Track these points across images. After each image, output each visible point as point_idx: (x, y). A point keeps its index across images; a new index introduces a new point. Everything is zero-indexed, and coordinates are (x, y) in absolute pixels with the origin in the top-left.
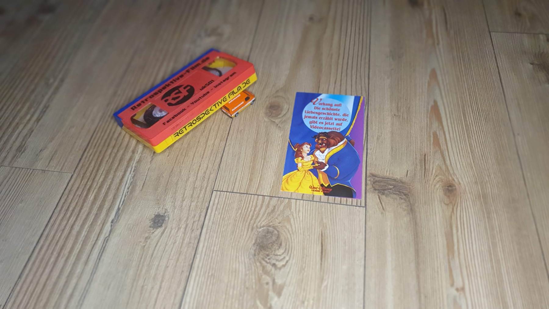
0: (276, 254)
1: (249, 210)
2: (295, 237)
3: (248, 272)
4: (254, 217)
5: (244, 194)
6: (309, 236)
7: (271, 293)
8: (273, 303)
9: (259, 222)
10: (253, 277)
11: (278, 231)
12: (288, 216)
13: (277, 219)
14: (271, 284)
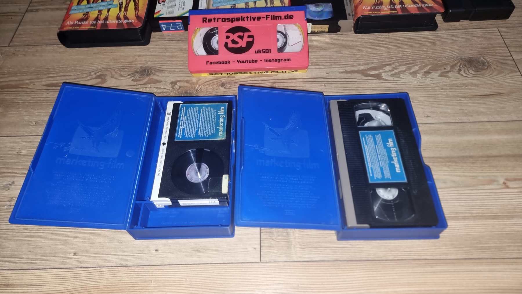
0: (469, 70)
1: (494, 50)
2: (488, 78)
3: (447, 58)
4: (490, 54)
5: (506, 45)
6: (495, 86)
7: (439, 72)
8: (433, 73)
9: (488, 57)
10: (445, 61)
11: (487, 68)
12: (504, 73)
13: (497, 66)
14: (446, 71)
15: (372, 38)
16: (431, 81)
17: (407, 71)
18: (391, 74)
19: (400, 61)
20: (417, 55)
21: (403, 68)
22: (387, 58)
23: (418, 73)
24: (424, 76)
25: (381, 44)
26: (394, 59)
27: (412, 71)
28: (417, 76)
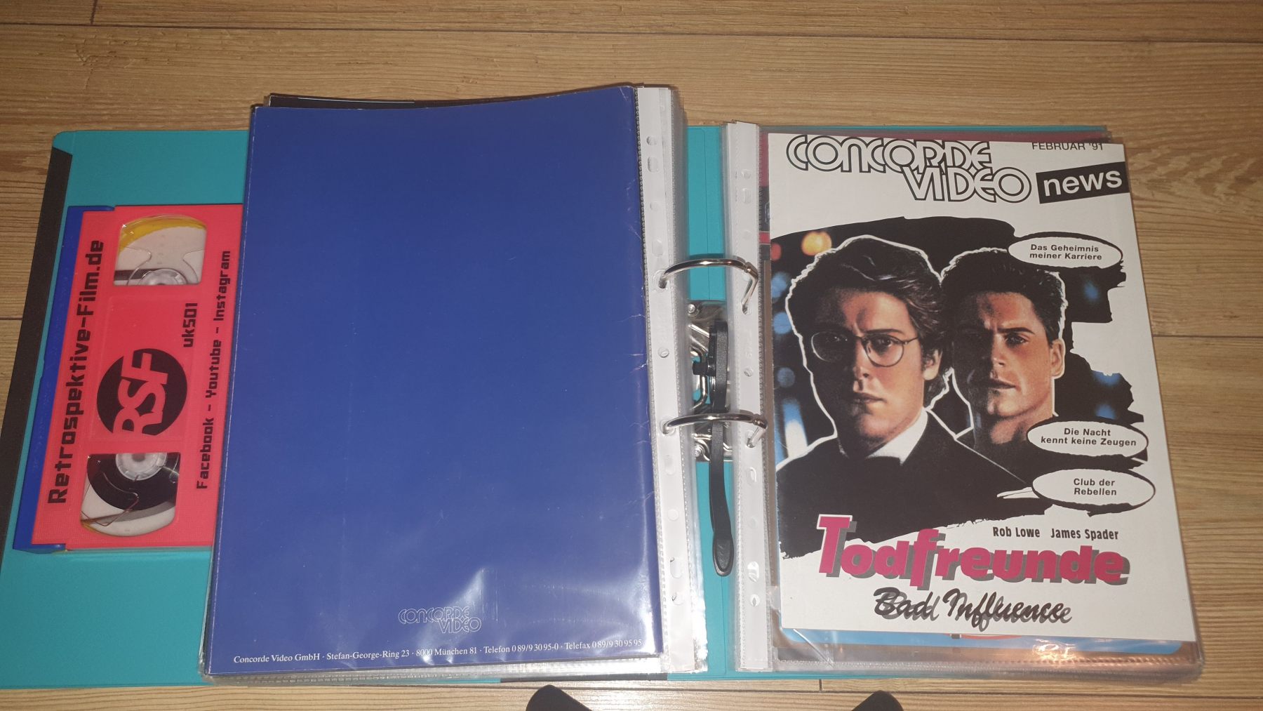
8: (1258, 185)
15: (1105, 57)
16: (1251, 207)
17: (1190, 173)
18: (1149, 179)
19: (1176, 138)
20: (1222, 123)
21: (1180, 163)
22: (1140, 128)
23: (1220, 182)
24: (1235, 192)
25: (1127, 80)
26: (1159, 132)
27: (1203, 172)
28: (1214, 190)
